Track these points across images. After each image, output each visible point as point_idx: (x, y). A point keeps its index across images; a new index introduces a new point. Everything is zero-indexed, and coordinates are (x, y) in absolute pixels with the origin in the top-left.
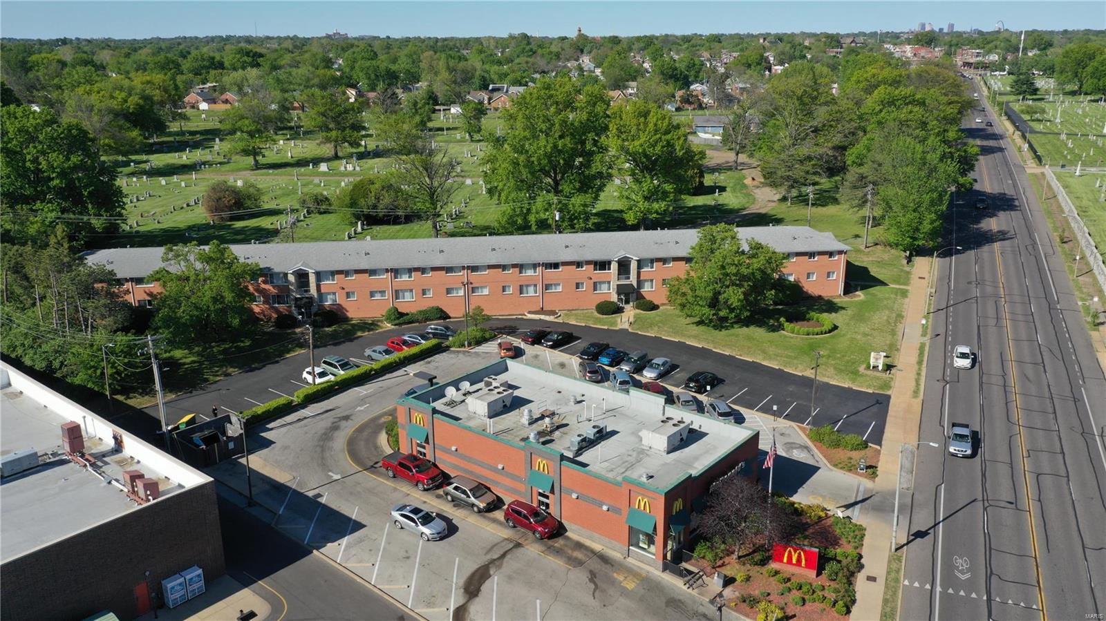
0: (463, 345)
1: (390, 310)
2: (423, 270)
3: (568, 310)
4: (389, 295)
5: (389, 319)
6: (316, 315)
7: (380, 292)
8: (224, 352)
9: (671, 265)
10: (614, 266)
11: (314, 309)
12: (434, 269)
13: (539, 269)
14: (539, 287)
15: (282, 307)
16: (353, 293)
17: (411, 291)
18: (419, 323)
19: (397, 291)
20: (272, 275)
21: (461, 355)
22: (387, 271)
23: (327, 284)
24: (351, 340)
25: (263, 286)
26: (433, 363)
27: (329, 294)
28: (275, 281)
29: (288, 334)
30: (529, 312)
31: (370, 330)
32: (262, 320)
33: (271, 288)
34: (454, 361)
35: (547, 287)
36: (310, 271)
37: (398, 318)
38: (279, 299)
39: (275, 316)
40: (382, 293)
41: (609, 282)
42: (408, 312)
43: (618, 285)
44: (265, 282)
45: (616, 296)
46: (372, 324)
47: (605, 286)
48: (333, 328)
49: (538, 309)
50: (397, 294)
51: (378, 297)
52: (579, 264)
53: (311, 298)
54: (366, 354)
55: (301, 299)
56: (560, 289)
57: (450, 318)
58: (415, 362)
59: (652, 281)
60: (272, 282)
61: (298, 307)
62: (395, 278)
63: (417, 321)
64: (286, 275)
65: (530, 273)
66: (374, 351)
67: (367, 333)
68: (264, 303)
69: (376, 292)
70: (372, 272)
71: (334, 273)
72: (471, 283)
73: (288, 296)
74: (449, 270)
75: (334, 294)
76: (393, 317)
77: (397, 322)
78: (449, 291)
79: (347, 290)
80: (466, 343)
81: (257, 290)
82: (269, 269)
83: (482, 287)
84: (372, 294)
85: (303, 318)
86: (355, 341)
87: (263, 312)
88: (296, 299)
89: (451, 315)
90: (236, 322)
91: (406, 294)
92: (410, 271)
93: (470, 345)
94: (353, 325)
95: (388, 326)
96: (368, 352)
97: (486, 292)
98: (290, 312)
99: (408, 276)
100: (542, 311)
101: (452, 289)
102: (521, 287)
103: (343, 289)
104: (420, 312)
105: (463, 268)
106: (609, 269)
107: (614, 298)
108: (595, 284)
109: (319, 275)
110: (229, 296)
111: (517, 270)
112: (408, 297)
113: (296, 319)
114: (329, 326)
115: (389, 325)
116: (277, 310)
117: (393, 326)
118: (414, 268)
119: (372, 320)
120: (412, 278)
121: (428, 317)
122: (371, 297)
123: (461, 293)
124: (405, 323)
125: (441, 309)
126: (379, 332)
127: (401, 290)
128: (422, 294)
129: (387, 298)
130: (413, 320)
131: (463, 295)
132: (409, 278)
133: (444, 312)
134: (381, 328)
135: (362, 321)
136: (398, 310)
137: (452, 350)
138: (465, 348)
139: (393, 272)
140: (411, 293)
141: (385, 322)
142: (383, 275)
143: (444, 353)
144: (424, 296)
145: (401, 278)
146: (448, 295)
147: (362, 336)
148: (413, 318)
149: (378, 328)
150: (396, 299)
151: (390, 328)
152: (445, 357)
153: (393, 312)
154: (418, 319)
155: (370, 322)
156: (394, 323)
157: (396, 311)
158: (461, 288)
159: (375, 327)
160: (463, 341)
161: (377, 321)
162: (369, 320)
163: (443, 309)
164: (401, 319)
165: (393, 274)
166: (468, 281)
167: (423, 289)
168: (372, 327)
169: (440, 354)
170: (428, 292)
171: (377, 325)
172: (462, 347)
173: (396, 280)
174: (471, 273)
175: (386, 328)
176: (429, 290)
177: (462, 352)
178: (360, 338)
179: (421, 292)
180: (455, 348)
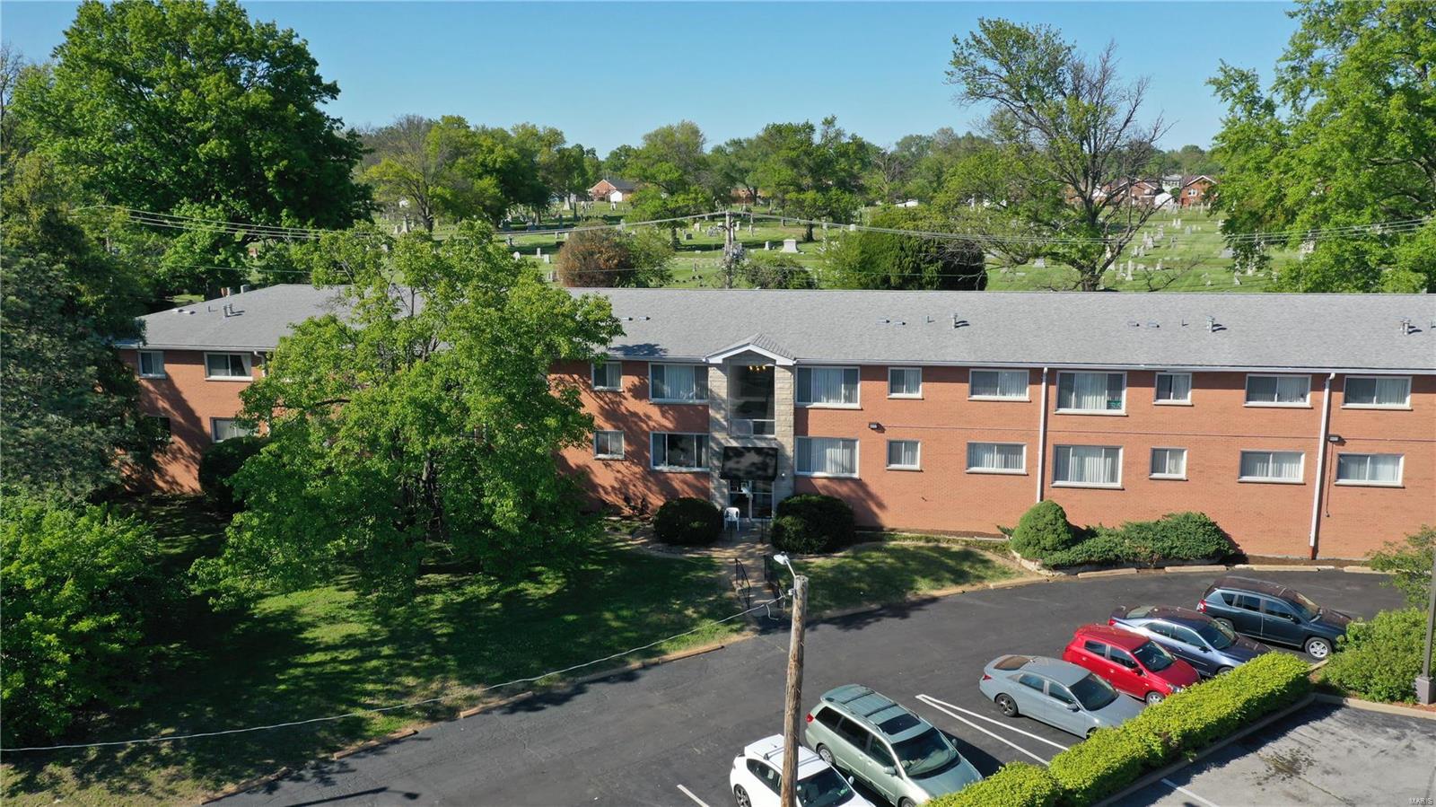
0: (1407, 694)
1: (1037, 514)
2: (1162, 381)
4: (1031, 460)
5: (1032, 546)
6: (784, 509)
7: (1003, 449)
8: (462, 613)
11: (780, 491)
12: (1207, 379)
15: (680, 476)
16: (912, 445)
17: (1112, 452)
18: (1140, 566)
19: (1061, 453)
20: (659, 370)
21: (1424, 747)
22: (1035, 375)
23: (829, 409)
24: (902, 611)
25: (632, 405)
27: (832, 442)
28: (667, 389)
29: (691, 566)
31: (960, 577)
32: (616, 510)
33: (655, 413)
34: (1412, 776)
36: (781, 361)
37: (1067, 545)
38: (674, 445)
39: (657, 501)
40: (1010, 451)
42: (1093, 525)
44: (638, 393)
46: (966, 555)
48: (837, 559)
50: (1059, 461)
51: (992, 464)
53: (774, 453)
54: (990, 688)
55: (738, 453)
57: (1242, 558)
60: (657, 393)
61: (733, 479)
62: (1059, 406)
63: (1133, 561)
64: (701, 370)
66: (1025, 681)
67: (951, 590)
68: (629, 457)
69: (989, 448)
70: (981, 378)
71: (854, 374)
72: (1341, 441)
73: (702, 441)
74: (1258, 384)
75: (849, 444)
76: (1049, 540)
77: (1060, 556)
78: (1248, 462)
79: (890, 434)
81: (612, 414)
82: (651, 349)
83: (1376, 459)
84: (974, 453)
85: (743, 514)
87: (623, 490)
88: (728, 453)
89: (1247, 549)
90: (506, 510)
91: (1088, 461)
92: (1114, 381)
94: (902, 554)
95: (1031, 570)
97: (1392, 475)
98: (706, 492)
99: (1103, 399)
101: (1263, 457)
103: (880, 428)
104: (1141, 528)
105: (1318, 381)
109: (804, 375)
110: (480, 405)
112: (1095, 471)
113: (721, 516)
114: (826, 551)
115: (1032, 566)
116: (664, 484)
117: (1045, 572)
118: (1129, 371)
119: (967, 544)
120: (1119, 408)
121: (1172, 548)
122: (970, 465)
123: (1295, 472)
124: (1089, 565)
125: (1214, 524)
126: (997, 590)
127: (1075, 447)
128: (1148, 468)
129: (1023, 471)
130: (1117, 556)
131: (1300, 480)
132: (1109, 407)
133: (1226, 537)
134: (1005, 573)
135: (931, 544)
136: (1064, 516)
137: (1363, 711)
138: (1427, 709)
139: (1054, 384)
140: (1109, 460)
141: (1018, 555)
142: (1021, 390)
143: (1328, 720)
144: (1156, 475)
145: (1078, 406)
146: (1245, 478)
147: (934, 600)
148: (1117, 551)
149: (990, 573)
150: (1056, 478)
151: (1035, 579)
152: (1347, 744)
153: (1045, 520)
154: (1135, 555)
155: (956, 548)
156: (1048, 561)
157: (1056, 519)
158: (1294, 457)
159: (980, 570)
160: (1404, 673)
161: (986, 549)
162: (956, 542)
163: (1221, 525)
164: (1073, 549)
165: (1053, 389)
166: (1330, 433)
167: (1154, 451)
168: (966, 567)
169: (1311, 723)
170: (1173, 462)
171: (986, 562)
172: (1402, 700)
173: (1062, 410)
174: (1346, 401)
175: (1020, 574)
176: (1177, 453)
177: (1414, 725)
178: (929, 607)
179: (1147, 458)
180: (1373, 699)
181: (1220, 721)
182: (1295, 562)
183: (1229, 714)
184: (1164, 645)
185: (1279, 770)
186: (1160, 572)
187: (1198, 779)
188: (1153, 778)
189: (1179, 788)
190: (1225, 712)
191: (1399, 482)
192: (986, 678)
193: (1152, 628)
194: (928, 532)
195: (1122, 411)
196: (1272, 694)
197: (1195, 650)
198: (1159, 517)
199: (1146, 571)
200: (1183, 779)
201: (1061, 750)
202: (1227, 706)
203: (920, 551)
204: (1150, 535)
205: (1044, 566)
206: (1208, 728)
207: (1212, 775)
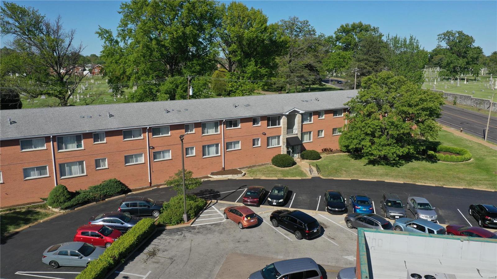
0: (181, 221)
1: (56, 190)
2: (95, 136)
3: (250, 167)
4: (51, 171)
5: (55, 202)
7: (38, 169)
9: (323, 117)
10: (283, 121)
12: (110, 133)
13: (221, 128)
14: (221, 147)
17: (81, 163)
18: (97, 201)
19: (62, 166)
21: (188, 235)
22: (47, 139)
26: (159, 254)
30: (213, 174)
31: (27, 221)
34: (186, 244)
35: (228, 145)
37: (69, 199)
40: (42, 169)
41: (279, 137)
42: (78, 190)
43: (287, 139)
45: (286, 149)
46: (29, 212)
47: (275, 141)
49: (220, 169)
50: (62, 170)
51: (34, 175)
52: (254, 120)
54: (46, 261)
56: (239, 147)
57: (130, 191)
58: (132, 258)
59: (310, 132)
62: (59, 149)
63: (94, 200)
65: (211, 132)
66: (61, 253)
67: (24, 227)
69: (33, 169)
70: (25, 143)
72: (153, 148)
74: (127, 133)
76: (62, 199)
77: (67, 204)
78: (127, 159)
80: (185, 216)
83: (164, 152)
84: (26, 172)
86: (9, 241)
89: (131, 187)
91: (73, 168)
93: (189, 219)
95: (57, 211)
96: (49, 257)
97: (168, 156)
99: (75, 144)
100: (224, 172)
101: (131, 156)
102: (204, 147)
104: (95, 188)
105: (144, 130)
106: (279, 124)
107: (284, 151)
108: (268, 138)
111: (200, 129)
112: (76, 171)
115: (56, 210)
117: (62, 211)
118: (83, 134)
119: (29, 207)
120: (81, 147)
121: (107, 192)
122: (25, 177)
123: (142, 160)
124: (79, 204)
125: (119, 181)
126: (44, 222)
127: (67, 163)
128: (94, 166)
129: (48, 175)
130: (88, 199)
131: (143, 162)
132: (78, 147)
133: (123, 185)
134: (46, 215)
135: (12, 211)
136: (66, 189)
137: (170, 229)
138: (187, 223)
139: (55, 141)
140: (80, 166)
141: (50, 207)
142: (43, 146)
143: (162, 235)
144: (98, 168)
145: (66, 148)
146: (127, 164)
147: (17, 233)
148: (88, 197)
149: (40, 217)
150: (61, 176)
151: (59, 214)
152: (168, 241)
153: (59, 192)
154: (95, 197)
155: (23, 210)
156: (63, 207)
157: (64, 191)
158: (140, 155)
159: (36, 216)
160: (180, 215)
161: (37, 207)
162: (24, 208)
163: (122, 181)
164: (72, 200)
165: (55, 144)
166: (150, 146)
167: (96, 160)
168: (29, 217)
169: (157, 238)
170: (103, 163)
171: (38, 213)
172: (180, 223)
173: (60, 151)
174: (153, 135)
175: (53, 214)
176: (104, 160)
177: (184, 229)
178: (15, 236)
179: (93, 163)
180: (173, 225)
181: (131, 246)
182: (146, 188)
183: (133, 243)
184: (109, 226)
185: (150, 256)
186: (104, 201)
187: (127, 268)
188: (111, 272)
189: (121, 273)
190: (131, 242)
191: (171, 158)
192: (45, 257)
193: (104, 221)
194: (11, 206)
195: (83, 148)
196: (145, 232)
197: (119, 225)
198: (101, 183)
199: (99, 202)
200: (122, 269)
201: (78, 274)
202: (132, 240)
203: (8, 215)
204: (99, 190)
205: (62, 209)
206: (127, 249)
207: (131, 264)
